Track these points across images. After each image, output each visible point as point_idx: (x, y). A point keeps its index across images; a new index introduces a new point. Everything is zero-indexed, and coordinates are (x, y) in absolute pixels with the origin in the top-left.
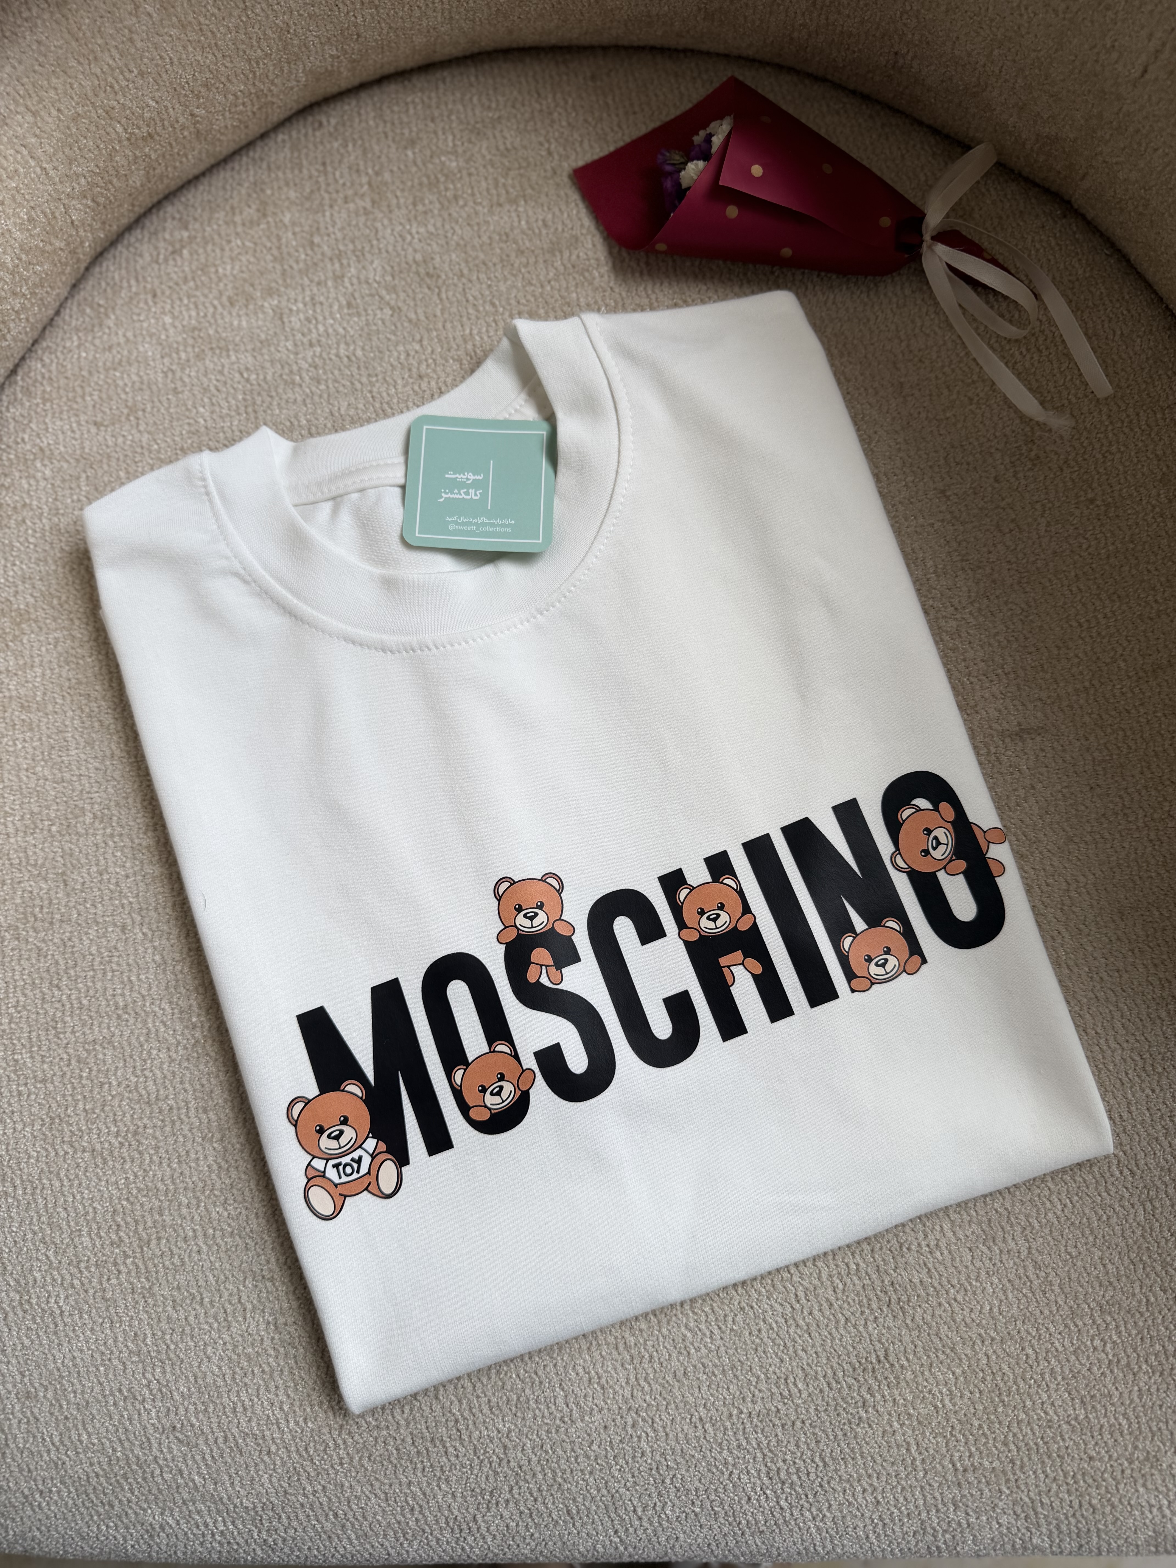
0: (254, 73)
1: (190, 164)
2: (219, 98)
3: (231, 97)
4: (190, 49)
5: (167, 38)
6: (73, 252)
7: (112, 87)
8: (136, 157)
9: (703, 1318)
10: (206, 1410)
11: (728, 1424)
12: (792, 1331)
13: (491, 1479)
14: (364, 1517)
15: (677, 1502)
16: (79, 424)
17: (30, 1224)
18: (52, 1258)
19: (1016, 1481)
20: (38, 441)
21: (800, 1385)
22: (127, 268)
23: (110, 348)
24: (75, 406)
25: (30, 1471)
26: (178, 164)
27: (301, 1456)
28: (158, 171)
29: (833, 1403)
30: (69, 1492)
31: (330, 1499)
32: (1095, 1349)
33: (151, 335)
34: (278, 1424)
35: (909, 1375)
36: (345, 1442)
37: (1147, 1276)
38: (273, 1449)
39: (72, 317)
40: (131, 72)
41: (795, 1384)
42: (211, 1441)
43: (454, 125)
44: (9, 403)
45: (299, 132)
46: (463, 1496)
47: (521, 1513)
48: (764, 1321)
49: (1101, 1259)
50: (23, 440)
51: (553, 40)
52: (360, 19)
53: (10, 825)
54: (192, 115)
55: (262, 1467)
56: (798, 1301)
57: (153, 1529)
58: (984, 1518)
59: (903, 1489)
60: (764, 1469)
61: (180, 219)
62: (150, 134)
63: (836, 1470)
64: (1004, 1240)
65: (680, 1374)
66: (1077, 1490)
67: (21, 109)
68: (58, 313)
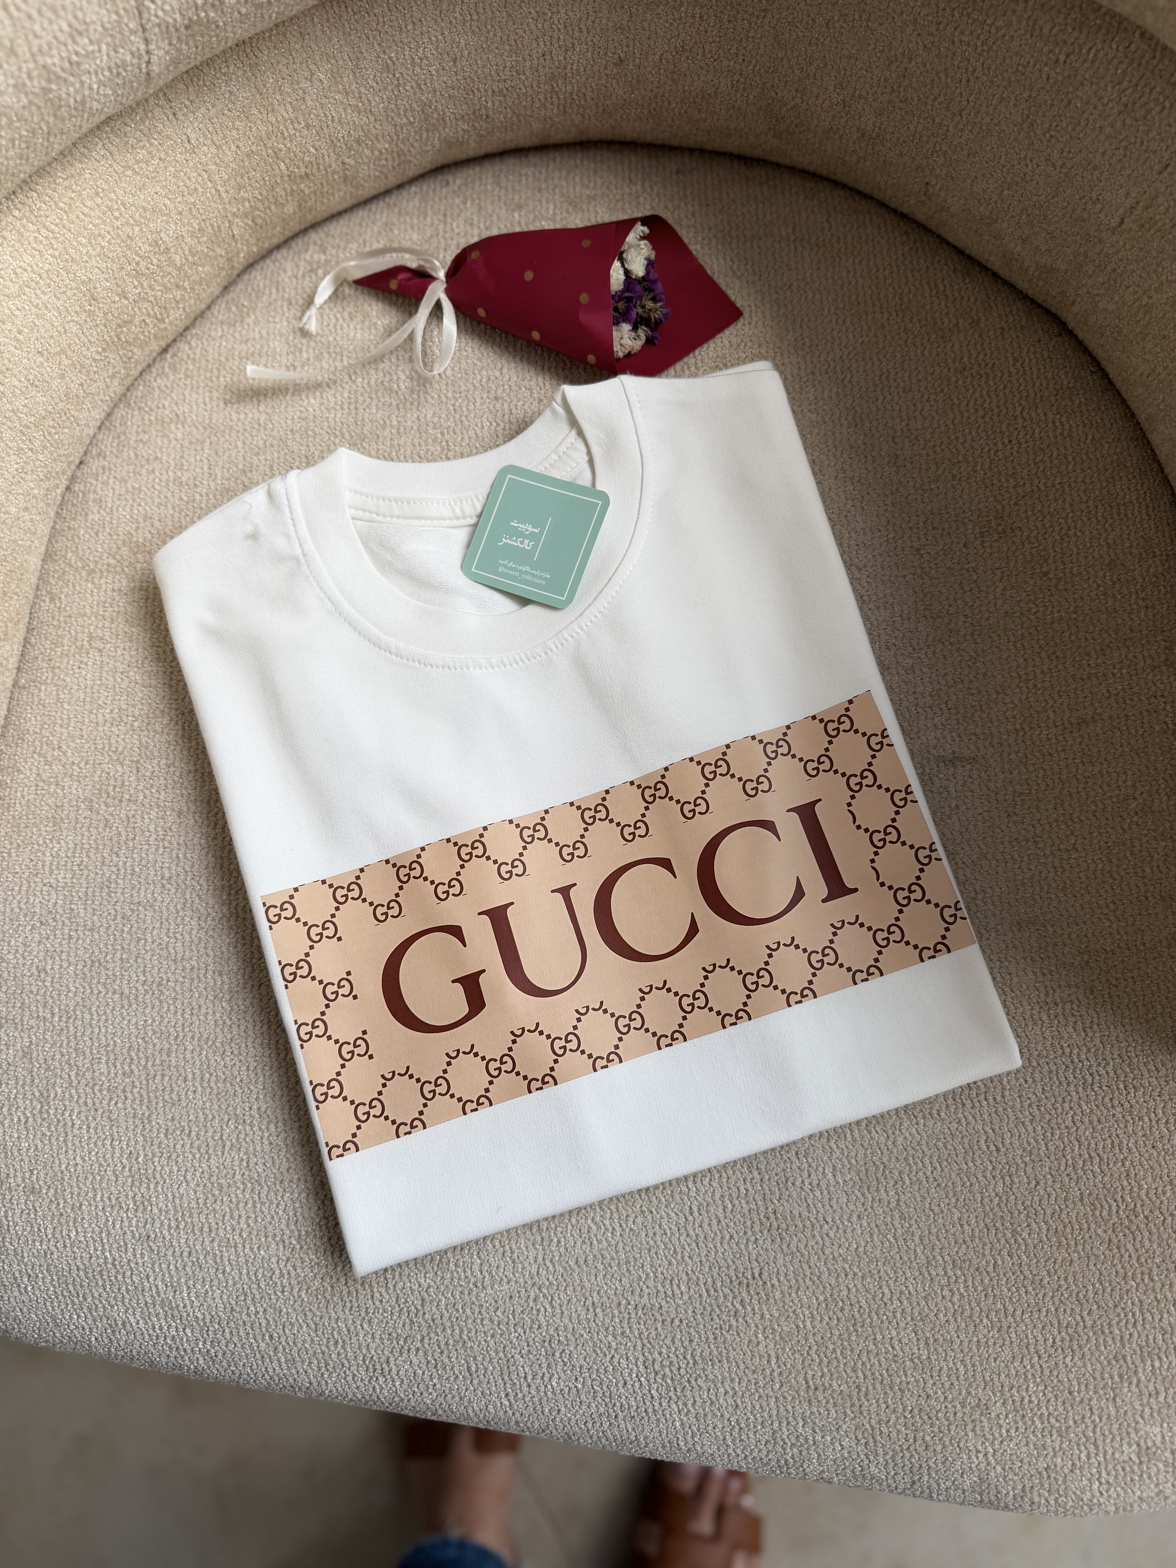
0: (398, 136)
1: (336, 201)
2: (367, 152)
3: (376, 153)
4: (349, 111)
5: (332, 100)
6: (230, 260)
7: (282, 134)
8: (293, 191)
9: (608, 1215)
10: (178, 1227)
11: (616, 1312)
12: (682, 1239)
13: (407, 1327)
14: (294, 1343)
15: (562, 1375)
16: (211, 399)
17: (61, 1046)
18: (73, 1078)
19: (861, 1406)
20: (175, 408)
21: (683, 1288)
22: (271, 280)
23: (247, 341)
24: (210, 384)
25: (23, 1257)
26: (325, 200)
27: (250, 1279)
28: (309, 204)
29: (709, 1309)
30: (53, 1280)
31: (269, 1322)
32: (943, 1297)
33: (281, 335)
34: (236, 1247)
35: (778, 1295)
36: (289, 1273)
37: (998, 1240)
38: (228, 1269)
39: (220, 312)
40: (299, 123)
41: (678, 1286)
42: (178, 1253)
43: (557, 197)
44: (158, 375)
45: (429, 187)
46: (381, 1339)
47: (428, 1362)
48: (660, 1226)
49: (960, 1219)
50: (164, 406)
51: (649, 138)
52: (490, 104)
53: (100, 716)
54: (343, 163)
55: (216, 1283)
56: (691, 1214)
57: (117, 1325)
58: (829, 1438)
59: (760, 1396)
60: (641, 1359)
61: (321, 246)
62: (306, 174)
63: (704, 1370)
64: (878, 1190)
65: (581, 1262)
66: (913, 1425)
67: (209, 142)
68: (209, 307)
